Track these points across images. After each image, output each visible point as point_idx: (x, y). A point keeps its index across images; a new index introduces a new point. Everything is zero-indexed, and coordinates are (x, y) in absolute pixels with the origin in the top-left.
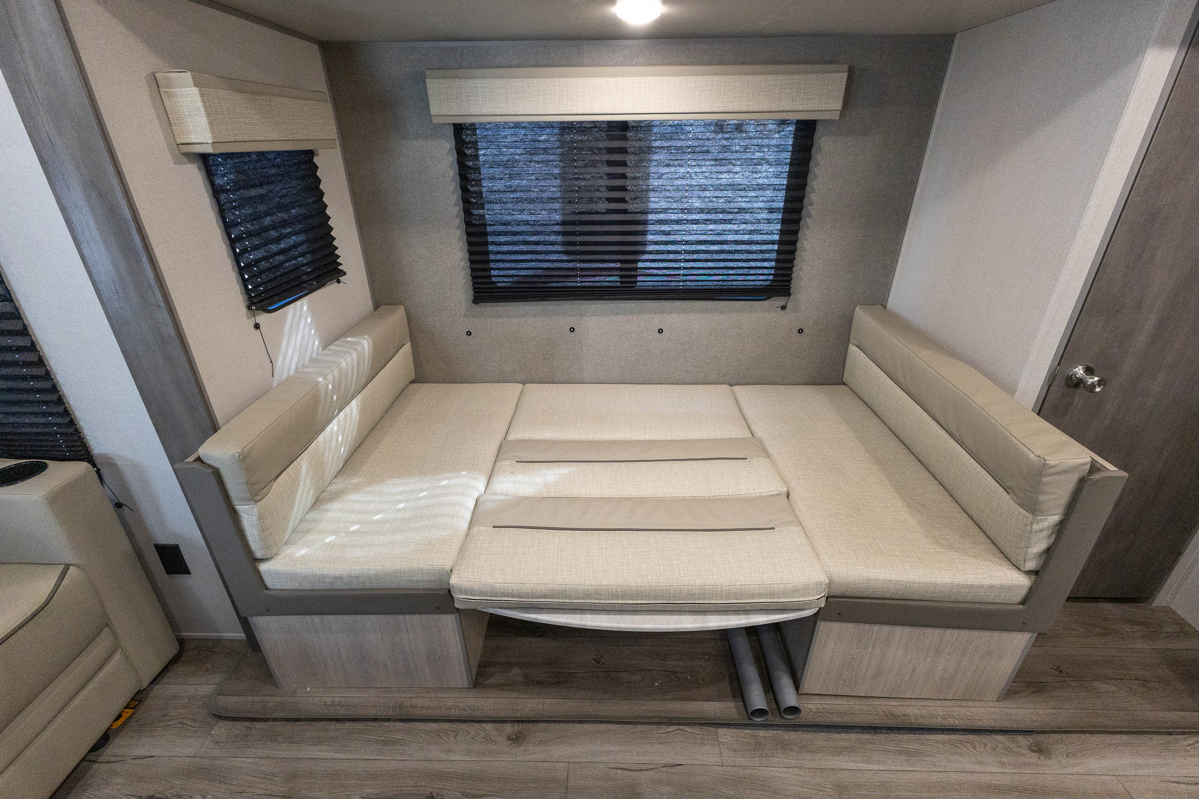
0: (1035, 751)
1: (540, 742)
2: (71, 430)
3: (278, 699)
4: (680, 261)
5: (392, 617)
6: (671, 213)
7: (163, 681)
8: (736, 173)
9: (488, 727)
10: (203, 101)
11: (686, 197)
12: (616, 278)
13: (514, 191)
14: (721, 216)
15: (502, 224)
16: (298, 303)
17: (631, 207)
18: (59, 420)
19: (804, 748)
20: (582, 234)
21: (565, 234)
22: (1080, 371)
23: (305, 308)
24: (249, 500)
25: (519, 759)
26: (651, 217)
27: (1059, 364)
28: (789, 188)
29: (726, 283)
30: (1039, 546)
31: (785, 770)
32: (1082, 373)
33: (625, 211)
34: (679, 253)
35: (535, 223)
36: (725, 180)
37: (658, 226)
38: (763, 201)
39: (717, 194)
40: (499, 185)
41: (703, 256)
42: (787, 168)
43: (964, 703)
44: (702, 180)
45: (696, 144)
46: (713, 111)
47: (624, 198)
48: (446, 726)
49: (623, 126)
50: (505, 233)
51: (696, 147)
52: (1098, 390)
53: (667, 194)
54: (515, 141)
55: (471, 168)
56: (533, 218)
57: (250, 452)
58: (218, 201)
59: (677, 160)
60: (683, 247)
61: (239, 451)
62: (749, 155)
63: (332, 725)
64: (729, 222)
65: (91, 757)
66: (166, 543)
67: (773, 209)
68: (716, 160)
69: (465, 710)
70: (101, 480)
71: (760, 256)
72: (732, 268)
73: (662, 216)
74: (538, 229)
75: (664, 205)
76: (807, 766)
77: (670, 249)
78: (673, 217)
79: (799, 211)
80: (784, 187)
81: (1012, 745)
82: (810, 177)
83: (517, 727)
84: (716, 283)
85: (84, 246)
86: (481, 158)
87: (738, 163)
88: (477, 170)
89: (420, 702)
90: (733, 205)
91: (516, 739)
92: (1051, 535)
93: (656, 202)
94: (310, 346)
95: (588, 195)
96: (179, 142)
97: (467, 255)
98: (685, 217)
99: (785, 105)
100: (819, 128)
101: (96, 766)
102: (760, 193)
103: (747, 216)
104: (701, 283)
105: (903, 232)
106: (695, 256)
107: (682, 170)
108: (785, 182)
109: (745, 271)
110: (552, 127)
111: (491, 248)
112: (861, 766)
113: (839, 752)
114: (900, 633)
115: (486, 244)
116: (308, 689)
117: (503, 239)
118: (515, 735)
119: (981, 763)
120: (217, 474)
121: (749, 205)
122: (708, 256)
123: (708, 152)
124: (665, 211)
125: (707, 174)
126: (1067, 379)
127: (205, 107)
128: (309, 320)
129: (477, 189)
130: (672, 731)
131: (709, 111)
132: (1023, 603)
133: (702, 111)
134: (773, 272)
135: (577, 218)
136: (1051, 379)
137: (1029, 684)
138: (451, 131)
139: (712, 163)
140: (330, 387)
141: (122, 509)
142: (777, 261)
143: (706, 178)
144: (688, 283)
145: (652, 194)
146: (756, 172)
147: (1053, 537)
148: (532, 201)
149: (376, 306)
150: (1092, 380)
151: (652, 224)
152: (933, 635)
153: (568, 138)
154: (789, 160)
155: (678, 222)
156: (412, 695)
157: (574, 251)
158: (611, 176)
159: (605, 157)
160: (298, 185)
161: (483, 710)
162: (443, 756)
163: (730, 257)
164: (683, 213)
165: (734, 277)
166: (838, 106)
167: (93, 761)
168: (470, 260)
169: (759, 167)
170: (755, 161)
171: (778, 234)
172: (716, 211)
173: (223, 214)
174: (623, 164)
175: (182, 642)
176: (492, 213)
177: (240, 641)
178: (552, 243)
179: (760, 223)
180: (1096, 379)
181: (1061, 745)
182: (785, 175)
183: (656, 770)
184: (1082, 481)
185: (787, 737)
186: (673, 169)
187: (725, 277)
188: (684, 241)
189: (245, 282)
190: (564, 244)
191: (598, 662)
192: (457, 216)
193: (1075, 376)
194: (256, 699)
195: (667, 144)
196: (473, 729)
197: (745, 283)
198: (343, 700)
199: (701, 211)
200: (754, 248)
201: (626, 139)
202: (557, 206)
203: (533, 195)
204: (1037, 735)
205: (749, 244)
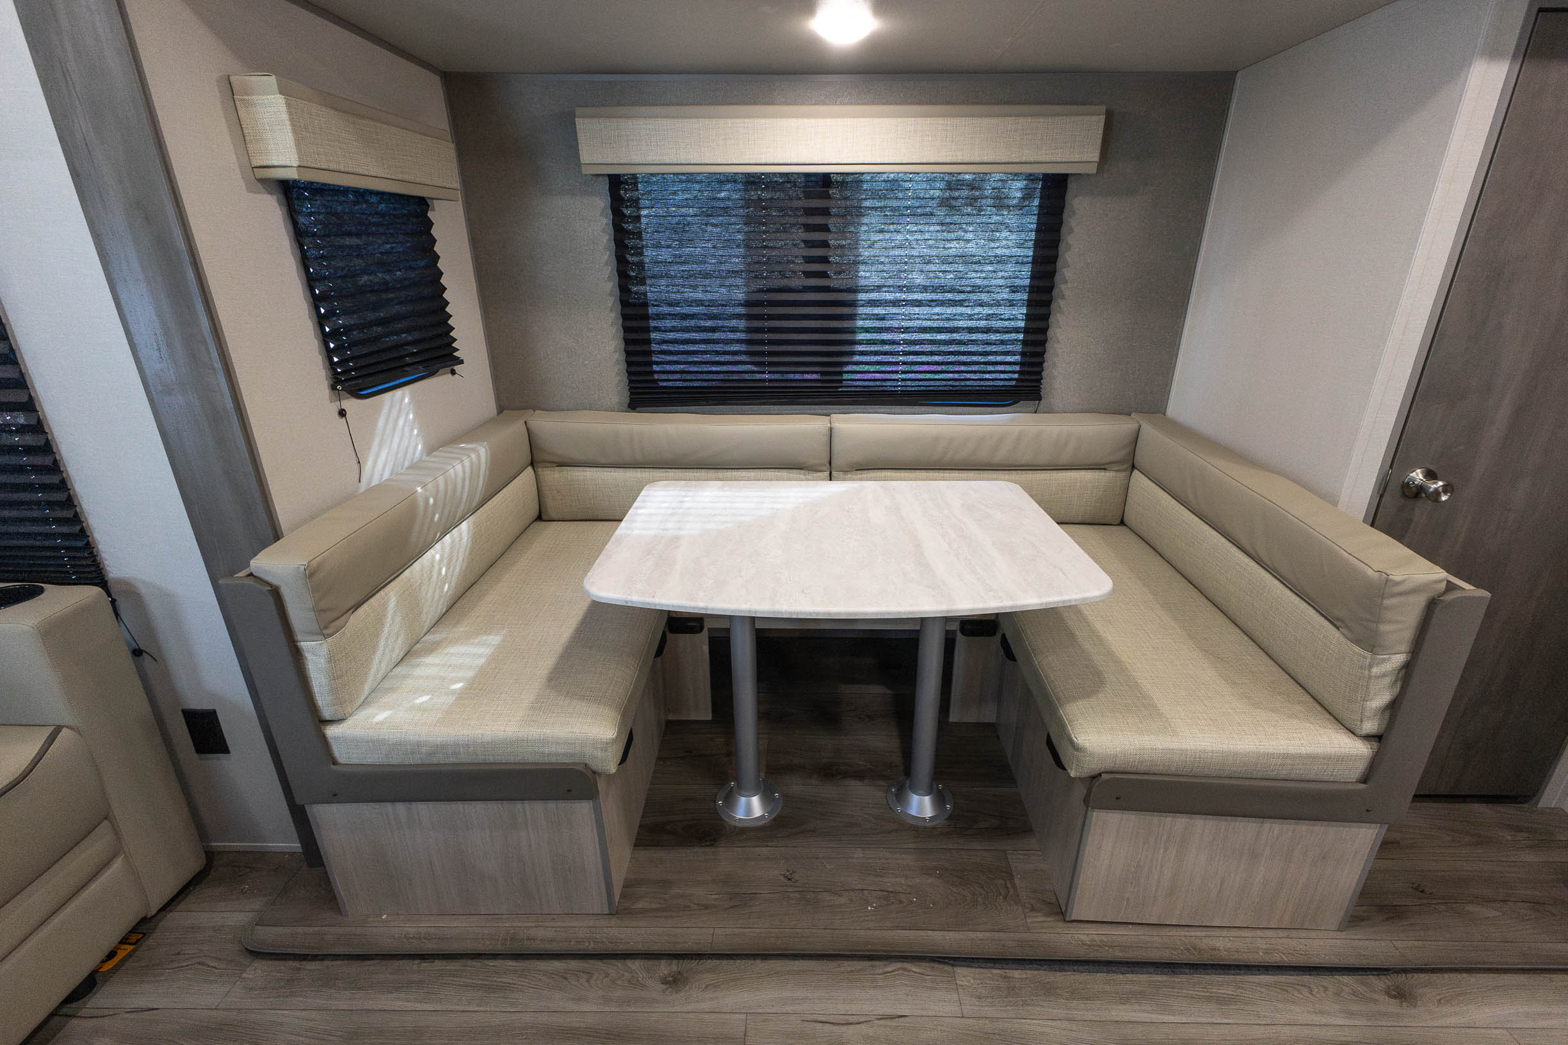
0: (1395, 997)
1: (706, 988)
2: (81, 544)
3: (341, 930)
4: (897, 353)
5: (506, 804)
6: (886, 292)
7: (179, 908)
8: (968, 241)
9: (635, 965)
10: (290, 113)
11: (905, 271)
12: (815, 376)
13: (684, 263)
14: (949, 296)
15: (670, 304)
16: (398, 393)
17: (834, 283)
18: (65, 529)
19: (1075, 994)
20: (771, 317)
21: (749, 317)
22: (1418, 475)
23: (407, 400)
24: (317, 634)
25: (678, 1009)
26: (862, 296)
27: (1391, 467)
28: (1035, 261)
29: (957, 383)
30: (1381, 698)
31: (1050, 1023)
32: (1422, 478)
33: (827, 289)
34: (897, 344)
35: (712, 303)
36: (954, 250)
37: (869, 308)
38: (1002, 277)
39: (944, 267)
40: (665, 255)
41: (928, 348)
42: (1033, 235)
43: (1294, 933)
44: (925, 250)
45: (917, 204)
46: (938, 162)
47: (826, 272)
48: (574, 964)
49: (825, 180)
50: (673, 316)
51: (917, 208)
52: (1444, 498)
53: (881, 267)
54: (686, 199)
55: (629, 232)
56: (709, 296)
57: (319, 567)
58: (301, 246)
59: (893, 224)
60: (902, 336)
61: (305, 563)
62: (984, 219)
63: (415, 964)
64: (960, 303)
65: (67, 1009)
66: (198, 707)
67: (1016, 287)
68: (942, 224)
69: (602, 943)
70: (117, 614)
71: (1000, 348)
72: (965, 364)
73: (874, 296)
74: (714, 310)
75: (876, 280)
76: (1079, 1018)
77: (885, 338)
78: (889, 296)
79: (1050, 289)
80: (1030, 259)
81: (1361, 989)
82: (1062, 247)
83: (675, 966)
84: (944, 383)
85: (120, 289)
86: (644, 220)
87: (971, 229)
88: (639, 235)
89: (540, 933)
90: (963, 282)
91: (675, 982)
92: (1396, 681)
93: (867, 276)
94: (411, 451)
95: (778, 268)
96: (256, 163)
97: (622, 346)
98: (904, 296)
99: (1029, 155)
100: (1072, 186)
101: (74, 1022)
102: (1000, 267)
103: (984, 297)
104: (926, 383)
105: (1182, 319)
106: (917, 348)
107: (899, 237)
108: (1031, 254)
109: (982, 368)
110: (735, 181)
111: (653, 335)
112: (1156, 1017)
113: (1125, 999)
114: (1203, 827)
115: (647, 330)
116: (384, 917)
117: (669, 323)
118: (672, 977)
119: (1322, 1013)
120: (276, 593)
121: (985, 282)
122: (934, 348)
123: (932, 214)
124: (878, 288)
125: (931, 242)
126: (1403, 487)
127: (291, 120)
128: (411, 416)
129: (635, 259)
130: (893, 971)
131: (932, 161)
132: (1365, 779)
133: (924, 161)
134: (1017, 368)
135: (766, 297)
136: (1383, 487)
137: (1381, 908)
138: (604, 185)
139: (938, 228)
140: (431, 501)
141: (141, 658)
142: (1023, 354)
143: (930, 247)
144: (909, 383)
145: (862, 267)
146: (993, 240)
147: (1399, 685)
148: (707, 275)
149: (501, 409)
150: (1435, 486)
151: (861, 306)
152: (1244, 830)
153: (754, 195)
154: (1035, 225)
155: (895, 303)
156: (530, 924)
157: (762, 340)
158: (810, 244)
159: (801, 220)
160: (407, 242)
161: (629, 943)
162: (571, 1006)
163: (963, 348)
164: (901, 291)
165: (968, 376)
166: (1095, 156)
167: (70, 1016)
168: (625, 351)
169: (998, 234)
170: (992, 226)
171: (1023, 320)
172: (943, 289)
173: (306, 262)
174: (825, 228)
175: (210, 856)
176: (653, 291)
177: (292, 854)
178: (734, 330)
179: (1000, 305)
180: (1441, 483)
181: (1430, 988)
182: (1031, 244)
183: (870, 1023)
184: (1432, 605)
185: (1052, 979)
186: (887, 236)
187: (956, 376)
188: (903, 328)
189: (329, 353)
190: (748, 330)
191: (789, 879)
192: (610, 295)
193: (1414, 483)
194: (310, 930)
195: (879, 204)
196: (614, 968)
197: (982, 383)
198: (432, 930)
199: (925, 289)
200: (993, 337)
201: (829, 197)
202: (739, 281)
203: (709, 267)
204: (1396, 975)
205: (987, 333)
